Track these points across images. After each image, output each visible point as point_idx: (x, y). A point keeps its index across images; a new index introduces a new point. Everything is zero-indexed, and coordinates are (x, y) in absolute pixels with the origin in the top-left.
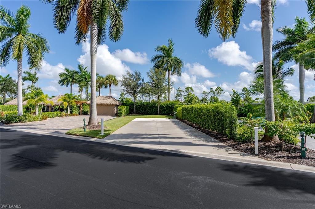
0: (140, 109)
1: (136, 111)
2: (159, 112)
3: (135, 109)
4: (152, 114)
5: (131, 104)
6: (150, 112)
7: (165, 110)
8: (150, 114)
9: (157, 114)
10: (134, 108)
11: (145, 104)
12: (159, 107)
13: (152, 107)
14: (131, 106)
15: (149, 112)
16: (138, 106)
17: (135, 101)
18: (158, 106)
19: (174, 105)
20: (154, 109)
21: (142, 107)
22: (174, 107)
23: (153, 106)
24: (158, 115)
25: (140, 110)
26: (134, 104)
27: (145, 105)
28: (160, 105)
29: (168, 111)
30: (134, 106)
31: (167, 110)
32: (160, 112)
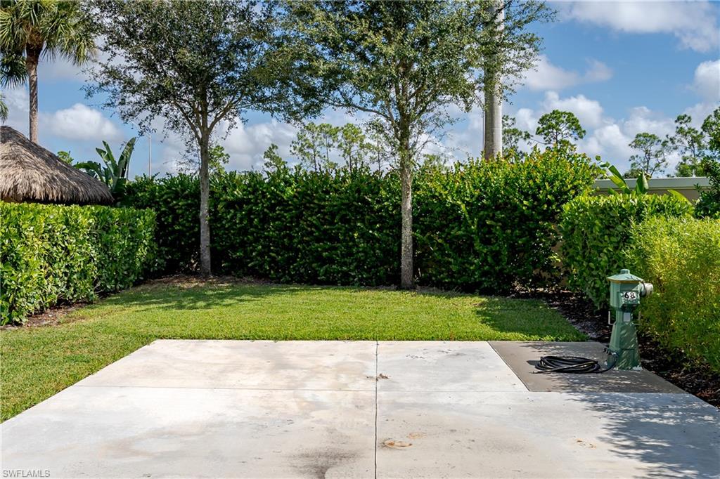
0: (244, 232)
1: (213, 251)
2: (406, 263)
3: (205, 235)
4: (345, 281)
5: (177, 196)
6: (331, 261)
7: (463, 248)
8: (330, 282)
9: (393, 281)
10: (197, 221)
11: (290, 191)
12: (407, 220)
13: (344, 220)
14: (172, 210)
15: (323, 261)
16: (230, 205)
17: (204, 170)
18: (397, 206)
19: (561, 197)
20: (362, 235)
21: (265, 220)
22: (551, 216)
23: (348, 206)
24: (400, 287)
25: (243, 245)
26: (196, 195)
27: (281, 202)
28: (418, 202)
29: (496, 256)
30: (198, 207)
31: (486, 242)
32: (418, 263)
